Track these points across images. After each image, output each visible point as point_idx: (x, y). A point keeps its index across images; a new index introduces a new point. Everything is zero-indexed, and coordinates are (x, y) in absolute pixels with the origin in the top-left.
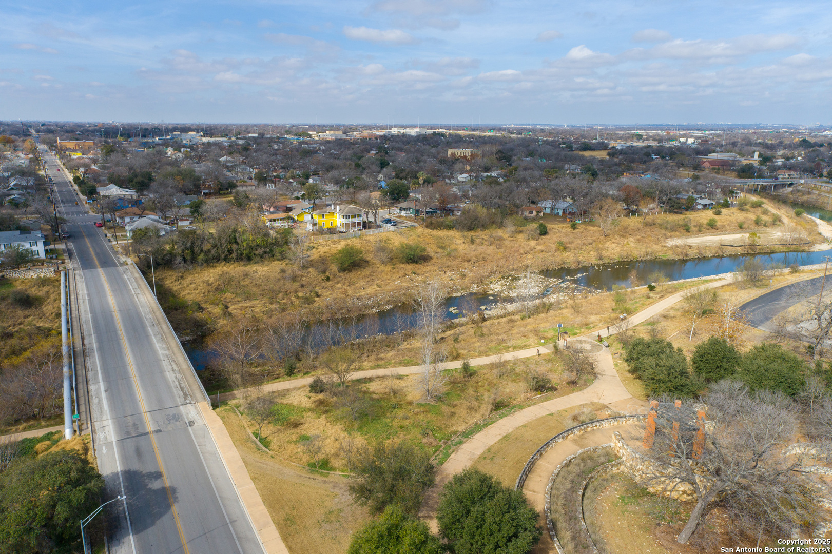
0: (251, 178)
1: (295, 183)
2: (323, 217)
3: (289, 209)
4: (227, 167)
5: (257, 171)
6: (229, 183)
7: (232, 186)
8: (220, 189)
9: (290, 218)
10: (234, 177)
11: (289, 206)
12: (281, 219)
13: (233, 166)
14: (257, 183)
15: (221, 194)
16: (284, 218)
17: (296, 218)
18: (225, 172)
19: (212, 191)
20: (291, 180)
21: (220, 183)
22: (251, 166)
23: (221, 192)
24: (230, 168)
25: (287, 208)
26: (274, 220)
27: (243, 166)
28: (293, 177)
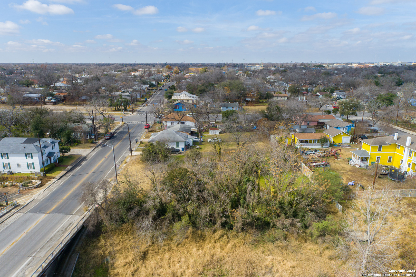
0: (285, 91)
1: (321, 96)
2: (380, 150)
3: (320, 126)
4: (270, 82)
5: (290, 85)
6: (267, 94)
7: (270, 96)
8: (260, 98)
9: (324, 141)
10: (273, 89)
11: (321, 121)
12: (315, 141)
13: (274, 82)
14: (290, 94)
15: (260, 102)
16: (318, 140)
17: (332, 139)
18: (268, 86)
19: (254, 100)
20: (318, 94)
21: (260, 93)
22: (287, 82)
23: (260, 101)
24: (272, 83)
25: (318, 123)
26: (306, 141)
27: (281, 82)
28: (319, 91)
